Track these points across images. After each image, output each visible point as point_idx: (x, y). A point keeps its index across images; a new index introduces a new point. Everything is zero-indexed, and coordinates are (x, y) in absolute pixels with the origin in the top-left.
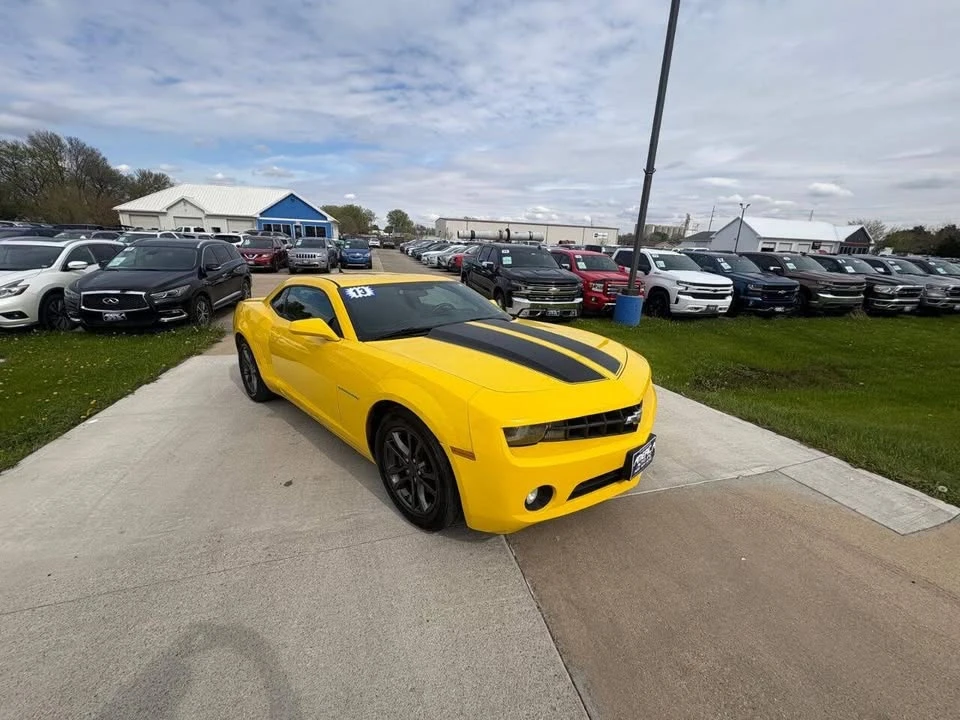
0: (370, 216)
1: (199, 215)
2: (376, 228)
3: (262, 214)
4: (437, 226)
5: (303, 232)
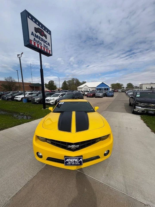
0: (122, 85)
1: (88, 88)
2: (124, 87)
3: (97, 87)
4: (140, 86)
5: (104, 90)
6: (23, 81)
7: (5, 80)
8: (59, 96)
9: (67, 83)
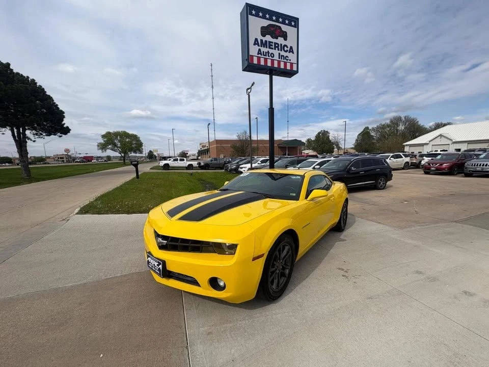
6: (250, 136)
7: (237, 138)
8: (313, 166)
9: (373, 134)
